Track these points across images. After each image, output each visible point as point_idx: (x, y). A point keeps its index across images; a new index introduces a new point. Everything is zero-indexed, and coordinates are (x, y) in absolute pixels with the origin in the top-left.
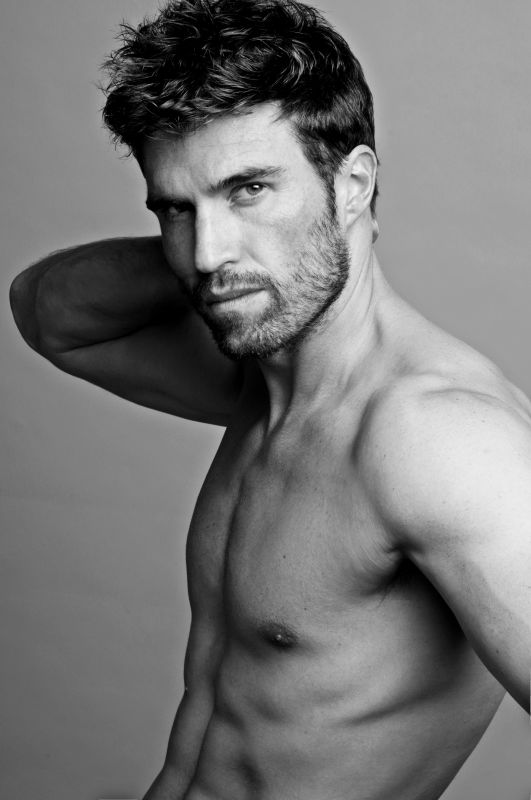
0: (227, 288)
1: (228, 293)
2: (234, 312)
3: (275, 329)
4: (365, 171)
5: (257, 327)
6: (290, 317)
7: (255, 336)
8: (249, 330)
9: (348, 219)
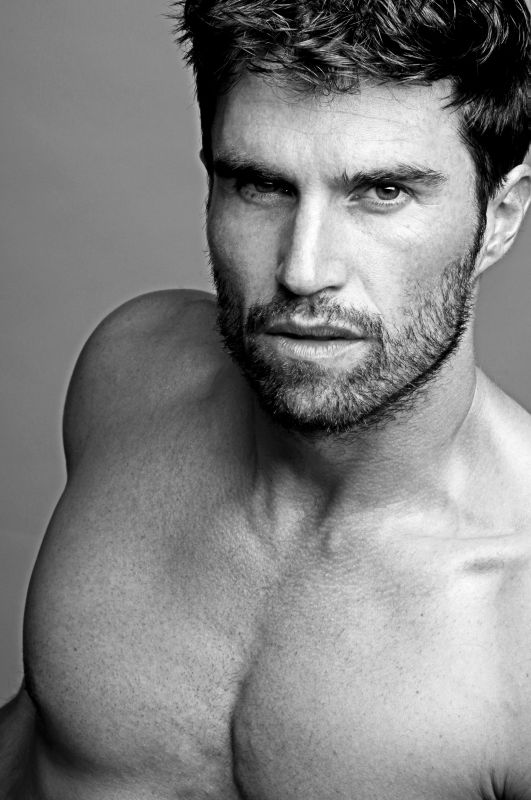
0: (319, 321)
3: (359, 398)
4: (517, 202)
5: (338, 390)
6: (382, 385)
7: (334, 401)
8: (329, 392)
9: (483, 263)
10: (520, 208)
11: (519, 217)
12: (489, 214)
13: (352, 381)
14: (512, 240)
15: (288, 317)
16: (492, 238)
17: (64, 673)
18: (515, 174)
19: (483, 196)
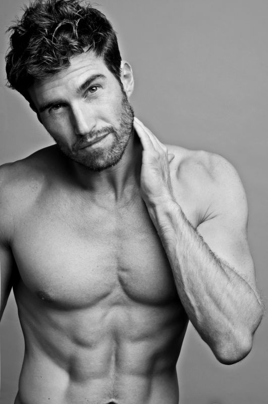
0: (94, 137)
1: (95, 139)
2: (98, 148)
3: (117, 151)
4: (128, 72)
5: (110, 153)
6: (122, 144)
7: (110, 157)
8: (107, 155)
9: (129, 94)
10: (130, 72)
11: (132, 75)
12: (122, 81)
13: (113, 148)
14: (133, 83)
15: (86, 142)
16: (127, 87)
17: (61, 286)
18: (122, 65)
19: (118, 78)
